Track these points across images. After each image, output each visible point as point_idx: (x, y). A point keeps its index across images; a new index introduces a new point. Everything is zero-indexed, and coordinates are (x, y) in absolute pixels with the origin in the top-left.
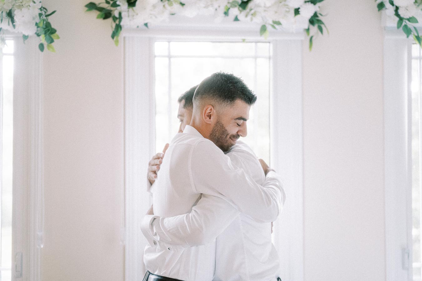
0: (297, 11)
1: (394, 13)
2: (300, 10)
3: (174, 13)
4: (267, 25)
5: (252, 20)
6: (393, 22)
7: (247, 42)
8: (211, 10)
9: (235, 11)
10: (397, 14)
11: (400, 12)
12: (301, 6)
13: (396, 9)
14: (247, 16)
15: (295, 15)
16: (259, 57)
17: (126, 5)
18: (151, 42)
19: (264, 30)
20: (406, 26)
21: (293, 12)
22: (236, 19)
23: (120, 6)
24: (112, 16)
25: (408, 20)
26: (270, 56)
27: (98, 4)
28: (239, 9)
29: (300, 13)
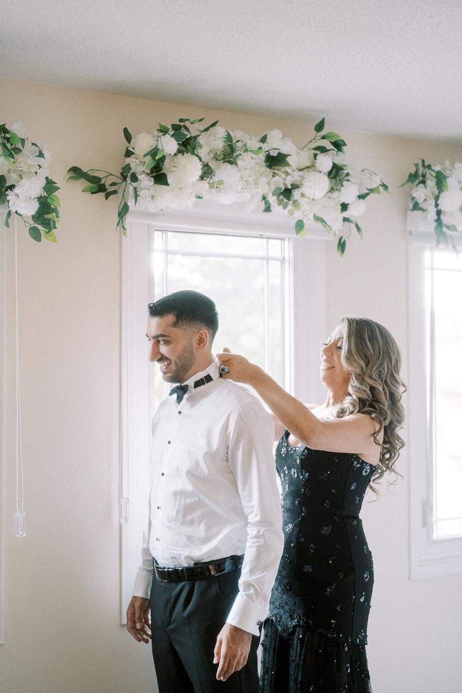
0: (344, 207)
1: (436, 217)
2: (348, 206)
3: (201, 196)
4: (305, 221)
5: (291, 212)
6: (429, 227)
7: (264, 238)
8: (246, 194)
9: (272, 200)
10: (439, 221)
11: (444, 218)
13: (439, 213)
14: (285, 207)
15: (341, 212)
16: (271, 259)
17: (152, 181)
18: (150, 230)
19: (300, 226)
20: (444, 234)
21: (340, 207)
22: (268, 209)
23: (140, 181)
24: (108, 191)
25: (448, 227)
26: (284, 258)
27: (85, 171)
28: (278, 197)
29: (348, 209)
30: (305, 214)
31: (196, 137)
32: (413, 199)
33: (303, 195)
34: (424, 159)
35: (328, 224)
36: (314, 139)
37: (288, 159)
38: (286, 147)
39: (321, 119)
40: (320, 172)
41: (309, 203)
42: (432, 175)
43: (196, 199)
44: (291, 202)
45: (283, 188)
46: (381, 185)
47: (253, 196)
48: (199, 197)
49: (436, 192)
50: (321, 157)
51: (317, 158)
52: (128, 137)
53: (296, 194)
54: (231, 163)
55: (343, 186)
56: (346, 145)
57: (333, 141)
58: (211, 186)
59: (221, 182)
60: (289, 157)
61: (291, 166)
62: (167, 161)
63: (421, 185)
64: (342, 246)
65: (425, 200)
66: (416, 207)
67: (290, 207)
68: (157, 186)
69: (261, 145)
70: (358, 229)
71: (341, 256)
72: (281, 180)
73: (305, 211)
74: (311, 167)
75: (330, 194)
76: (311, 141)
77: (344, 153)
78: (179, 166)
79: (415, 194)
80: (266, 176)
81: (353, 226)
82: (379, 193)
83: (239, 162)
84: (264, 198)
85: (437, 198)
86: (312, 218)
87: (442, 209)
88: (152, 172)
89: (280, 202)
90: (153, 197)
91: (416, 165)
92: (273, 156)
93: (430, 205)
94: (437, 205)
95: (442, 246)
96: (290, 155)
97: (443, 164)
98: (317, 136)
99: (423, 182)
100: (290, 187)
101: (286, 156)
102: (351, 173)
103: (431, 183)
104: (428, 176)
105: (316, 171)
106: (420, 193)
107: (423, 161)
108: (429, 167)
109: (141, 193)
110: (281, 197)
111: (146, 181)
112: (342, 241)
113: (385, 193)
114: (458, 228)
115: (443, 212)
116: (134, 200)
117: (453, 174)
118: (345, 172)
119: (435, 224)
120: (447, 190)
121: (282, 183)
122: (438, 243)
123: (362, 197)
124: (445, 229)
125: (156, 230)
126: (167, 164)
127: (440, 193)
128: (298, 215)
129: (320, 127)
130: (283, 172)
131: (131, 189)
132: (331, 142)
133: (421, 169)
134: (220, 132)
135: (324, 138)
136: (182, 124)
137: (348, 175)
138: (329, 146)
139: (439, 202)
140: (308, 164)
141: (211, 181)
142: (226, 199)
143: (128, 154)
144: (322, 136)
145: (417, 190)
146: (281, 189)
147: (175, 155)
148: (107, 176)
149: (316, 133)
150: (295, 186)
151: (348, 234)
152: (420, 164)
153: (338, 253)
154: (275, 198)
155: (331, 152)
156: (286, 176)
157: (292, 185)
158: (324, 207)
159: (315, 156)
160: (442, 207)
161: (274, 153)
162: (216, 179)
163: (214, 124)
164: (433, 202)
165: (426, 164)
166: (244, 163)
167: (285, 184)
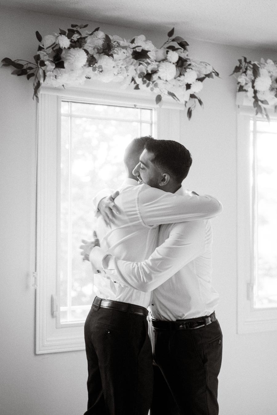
0: (188, 86)
1: (253, 95)
2: (191, 86)
3: (89, 77)
4: (162, 96)
5: (152, 89)
6: (250, 102)
7: (138, 108)
8: (121, 77)
9: (139, 81)
10: (255, 97)
11: (259, 96)
12: (193, 83)
13: (255, 92)
14: (148, 86)
15: (186, 90)
16: (143, 123)
17: (54, 66)
18: (58, 101)
19: (159, 99)
20: (260, 106)
21: (185, 86)
22: (137, 88)
23: (47, 66)
24: (28, 73)
25: (262, 102)
26: (152, 122)
27: (13, 60)
28: (143, 79)
29: (191, 88)
30: (162, 90)
31: (85, 38)
32: (239, 83)
33: (159, 78)
34: (246, 57)
35: (177, 97)
36: (167, 42)
37: (149, 54)
38: (148, 46)
39: (172, 28)
40: (171, 62)
41: (164, 83)
42: (250, 67)
43: (85, 79)
44: (151, 82)
45: (146, 73)
46: (213, 72)
47: (125, 78)
48: (89, 78)
49: (253, 78)
50: (171, 53)
51: (169, 53)
52: (39, 38)
53: (155, 77)
54: (109, 55)
55: (186, 72)
56: (188, 45)
57: (179, 42)
58: (94, 70)
59: (100, 67)
60: (149, 52)
61: (150, 58)
62: (64, 52)
63: (244, 74)
64: (190, 113)
65: (246, 84)
66: (241, 89)
67: (151, 86)
68: (57, 69)
69: (130, 44)
70: (200, 102)
71: (189, 120)
72: (144, 68)
73: (162, 89)
74: (165, 60)
75: (179, 78)
76: (165, 43)
77: (187, 51)
78: (71, 56)
79: (239, 80)
80: (135, 65)
81: (197, 100)
82: (212, 77)
83: (114, 55)
84: (133, 79)
85: (253, 82)
86: (166, 93)
87: (257, 90)
88: (54, 60)
89: (144, 82)
90: (56, 77)
91: (240, 61)
92: (139, 52)
93: (249, 87)
94: (253, 87)
95: (259, 115)
96: (150, 51)
97: (259, 61)
98: (170, 39)
99: (245, 72)
100: (150, 72)
101: (147, 52)
102: (193, 64)
103: (250, 72)
104: (248, 68)
105: (168, 62)
106: (243, 79)
107: (245, 59)
108: (250, 62)
109: (47, 74)
110: (145, 79)
111: (50, 66)
112: (190, 110)
113: (216, 77)
114: (269, 103)
115: (258, 92)
116: (43, 79)
117: (265, 66)
118: (189, 63)
119: (253, 100)
120: (260, 76)
121: (144, 69)
122: (257, 113)
123: (201, 80)
124: (260, 103)
125: (62, 101)
126: (63, 54)
127: (255, 78)
128: (157, 91)
129: (171, 33)
130: (146, 63)
131: (41, 72)
132: (178, 43)
133: (243, 63)
134: (101, 35)
135: (173, 40)
136: (75, 29)
137: (190, 65)
138: (177, 46)
139: (255, 85)
140: (163, 58)
141: (94, 66)
142: (106, 79)
143: (40, 49)
144: (172, 39)
145: (241, 77)
146: (144, 73)
147: (69, 48)
148: (27, 64)
149: (169, 37)
150: (154, 72)
151: (194, 106)
152: (243, 60)
153: (187, 118)
154: (141, 79)
155: (179, 50)
156: (148, 65)
157: (152, 71)
158: (174, 86)
159: (167, 52)
160: (257, 88)
161: (139, 50)
162: (97, 65)
163: (97, 29)
164: (250, 84)
165: (248, 61)
166: (118, 56)
167: (147, 71)
